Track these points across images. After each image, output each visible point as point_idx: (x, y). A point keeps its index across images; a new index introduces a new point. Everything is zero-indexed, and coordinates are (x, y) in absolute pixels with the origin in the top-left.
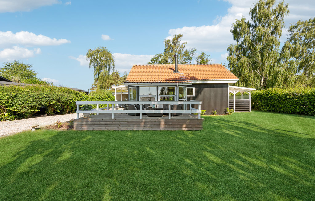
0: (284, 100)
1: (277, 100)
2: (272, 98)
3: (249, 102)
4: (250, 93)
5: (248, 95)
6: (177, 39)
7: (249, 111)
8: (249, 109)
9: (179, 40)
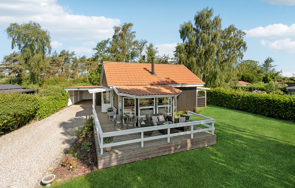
0: (230, 99)
1: (224, 98)
2: (221, 96)
3: (205, 99)
4: (206, 92)
5: (204, 93)
6: (128, 27)
7: (205, 107)
8: (205, 104)
9: (129, 28)
